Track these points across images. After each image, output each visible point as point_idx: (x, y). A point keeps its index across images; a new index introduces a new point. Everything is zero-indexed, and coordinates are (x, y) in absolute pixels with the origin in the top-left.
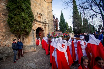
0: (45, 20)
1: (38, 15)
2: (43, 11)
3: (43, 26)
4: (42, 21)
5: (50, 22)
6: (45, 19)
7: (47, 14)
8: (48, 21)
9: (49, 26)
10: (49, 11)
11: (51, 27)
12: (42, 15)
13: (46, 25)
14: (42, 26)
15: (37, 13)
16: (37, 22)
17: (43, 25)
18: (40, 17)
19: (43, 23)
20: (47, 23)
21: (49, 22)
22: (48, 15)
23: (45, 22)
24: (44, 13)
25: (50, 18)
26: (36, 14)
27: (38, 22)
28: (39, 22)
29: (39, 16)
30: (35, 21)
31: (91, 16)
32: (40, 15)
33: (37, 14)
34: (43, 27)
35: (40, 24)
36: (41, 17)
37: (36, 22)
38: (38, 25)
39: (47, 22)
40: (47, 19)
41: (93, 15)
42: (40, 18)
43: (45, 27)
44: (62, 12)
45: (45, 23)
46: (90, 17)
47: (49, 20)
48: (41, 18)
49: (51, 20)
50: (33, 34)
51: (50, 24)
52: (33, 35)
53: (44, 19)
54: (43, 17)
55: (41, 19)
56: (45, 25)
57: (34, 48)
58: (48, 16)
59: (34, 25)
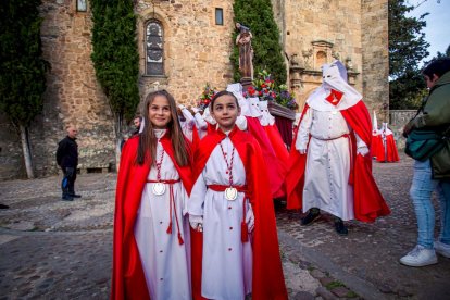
0: (347, 61)
1: (316, 50)
2: (337, 27)
5: (373, 66)
6: (345, 58)
7: (358, 33)
8: (364, 62)
9: (364, 83)
10: (371, 15)
11: (375, 89)
12: (331, 46)
15: (313, 43)
16: (310, 75)
18: (322, 54)
20: (356, 75)
21: (368, 67)
22: (367, 36)
24: (342, 36)
25: (375, 48)
26: (306, 48)
27: (315, 75)
29: (320, 52)
30: (301, 74)
32: (323, 49)
33: (310, 47)
36: (329, 52)
37: (305, 77)
38: (315, 86)
39: (359, 69)
40: (360, 56)
42: (324, 59)
47: (369, 56)
48: (329, 57)
49: (376, 54)
51: (370, 76)
53: (343, 57)
54: (336, 53)
58: (363, 41)
59: (299, 87)
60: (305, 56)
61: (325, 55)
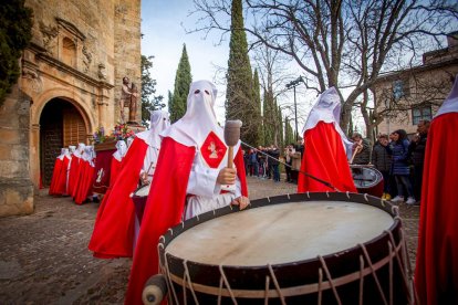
0: (101, 67)
1: (62, 33)
2: (89, 18)
3: (88, 98)
4: (81, 68)
6: (98, 62)
7: (111, 41)
8: (116, 77)
9: (116, 100)
10: (125, 27)
12: (83, 38)
13: (105, 92)
14: (79, 93)
15: (58, 20)
16: (52, 65)
17: (84, 91)
18: (70, 44)
19: (88, 83)
20: (109, 87)
22: (120, 50)
23: (98, 80)
24: (95, 34)
26: (48, 23)
27: (59, 69)
28: (65, 71)
29: (66, 40)
30: (39, 57)
31: (292, 83)
32: (73, 37)
33: (54, 25)
34: (85, 102)
35: (70, 79)
36: (80, 46)
37: (42, 66)
38: (59, 86)
39: (112, 83)
40: (112, 68)
41: (297, 82)
42: (72, 52)
43: (98, 105)
44: (185, 49)
45: (101, 85)
46: (288, 86)
47: (122, 71)
48: (79, 53)
49: (129, 72)
50: (22, 116)
52: (22, 126)
53: (96, 60)
54: (88, 51)
55: (79, 61)
56: (96, 91)
57: (25, 195)
58: (115, 52)
59: (33, 77)
60: (45, 33)
61: (74, 47)
